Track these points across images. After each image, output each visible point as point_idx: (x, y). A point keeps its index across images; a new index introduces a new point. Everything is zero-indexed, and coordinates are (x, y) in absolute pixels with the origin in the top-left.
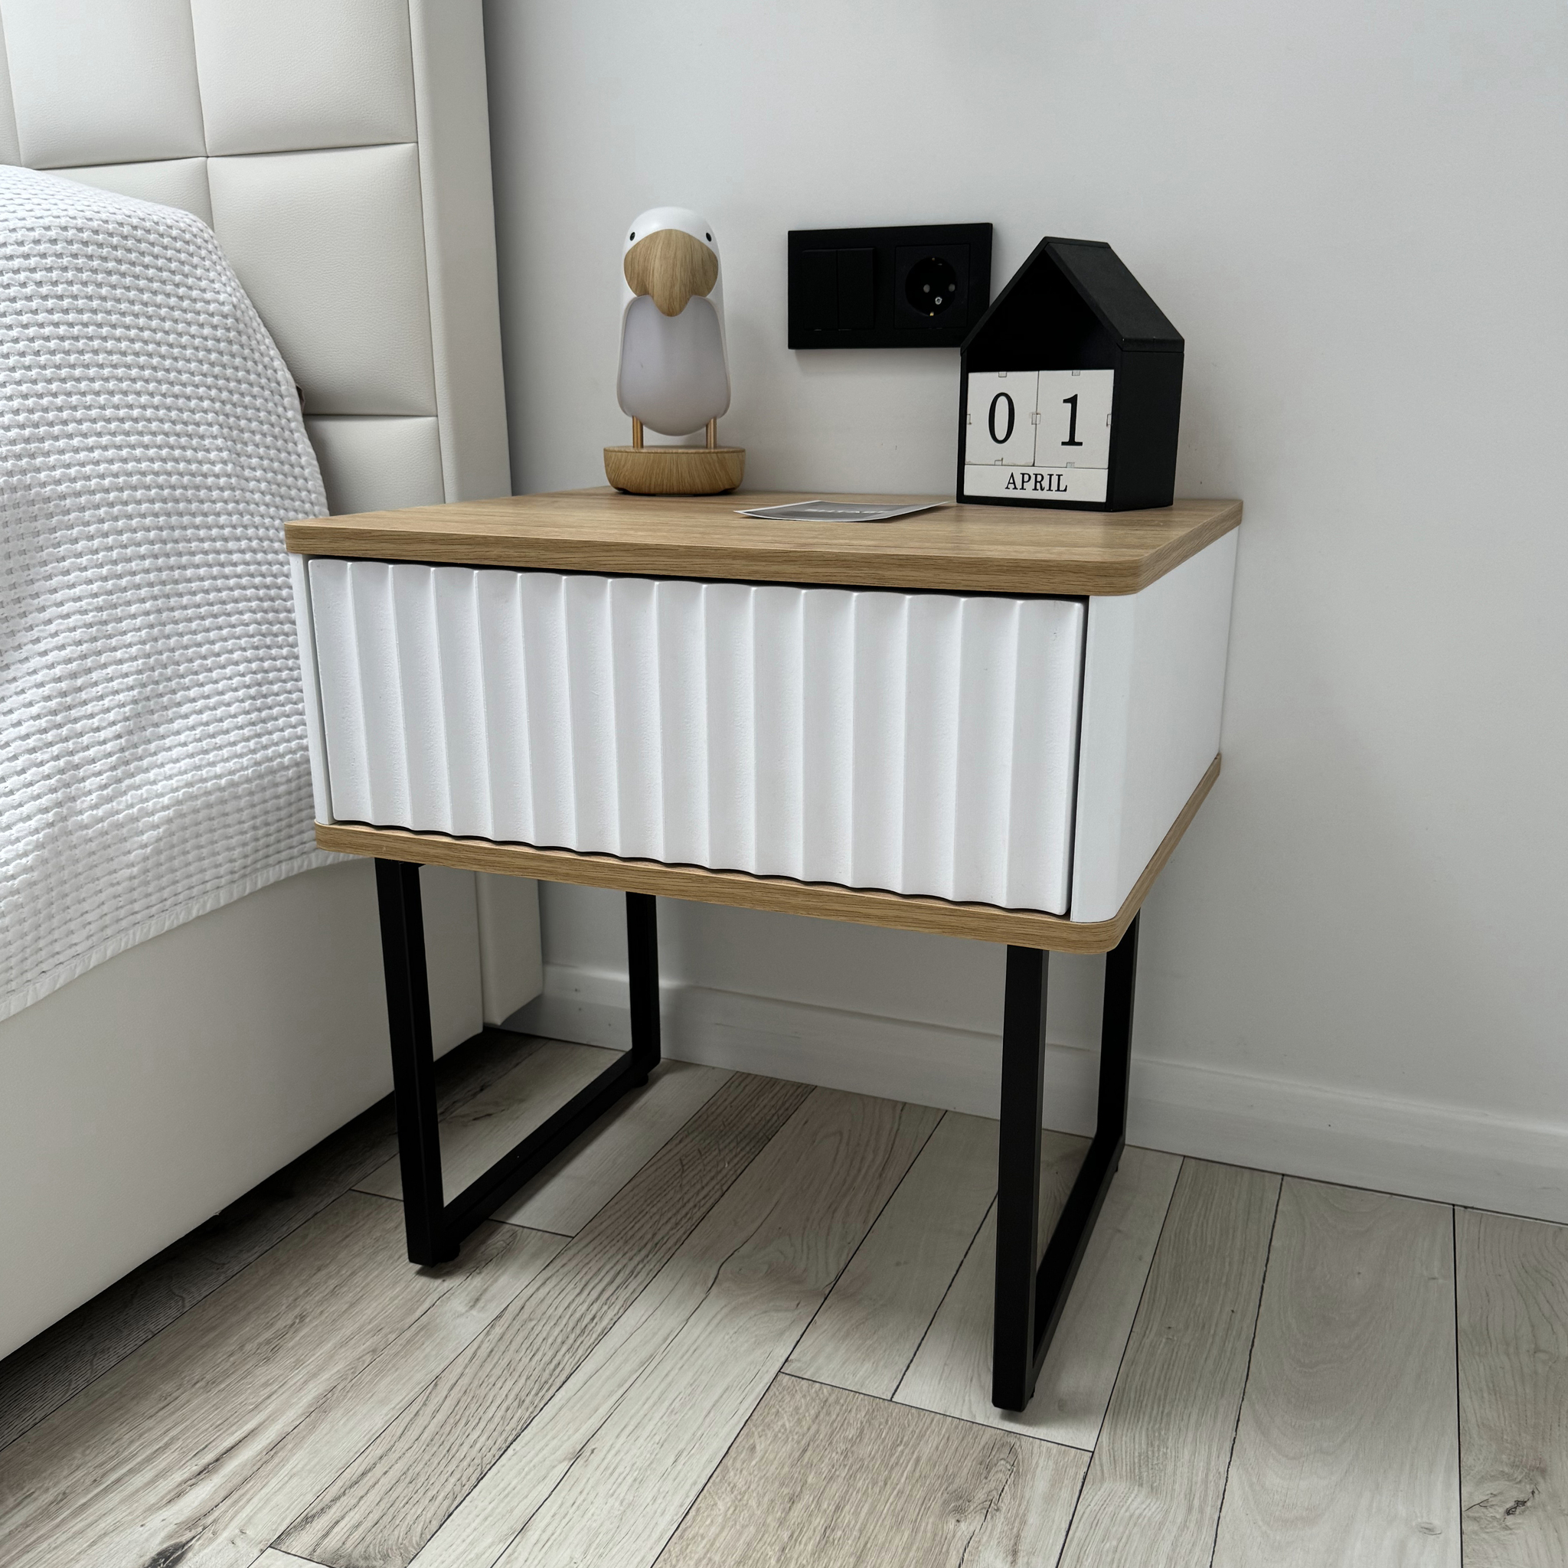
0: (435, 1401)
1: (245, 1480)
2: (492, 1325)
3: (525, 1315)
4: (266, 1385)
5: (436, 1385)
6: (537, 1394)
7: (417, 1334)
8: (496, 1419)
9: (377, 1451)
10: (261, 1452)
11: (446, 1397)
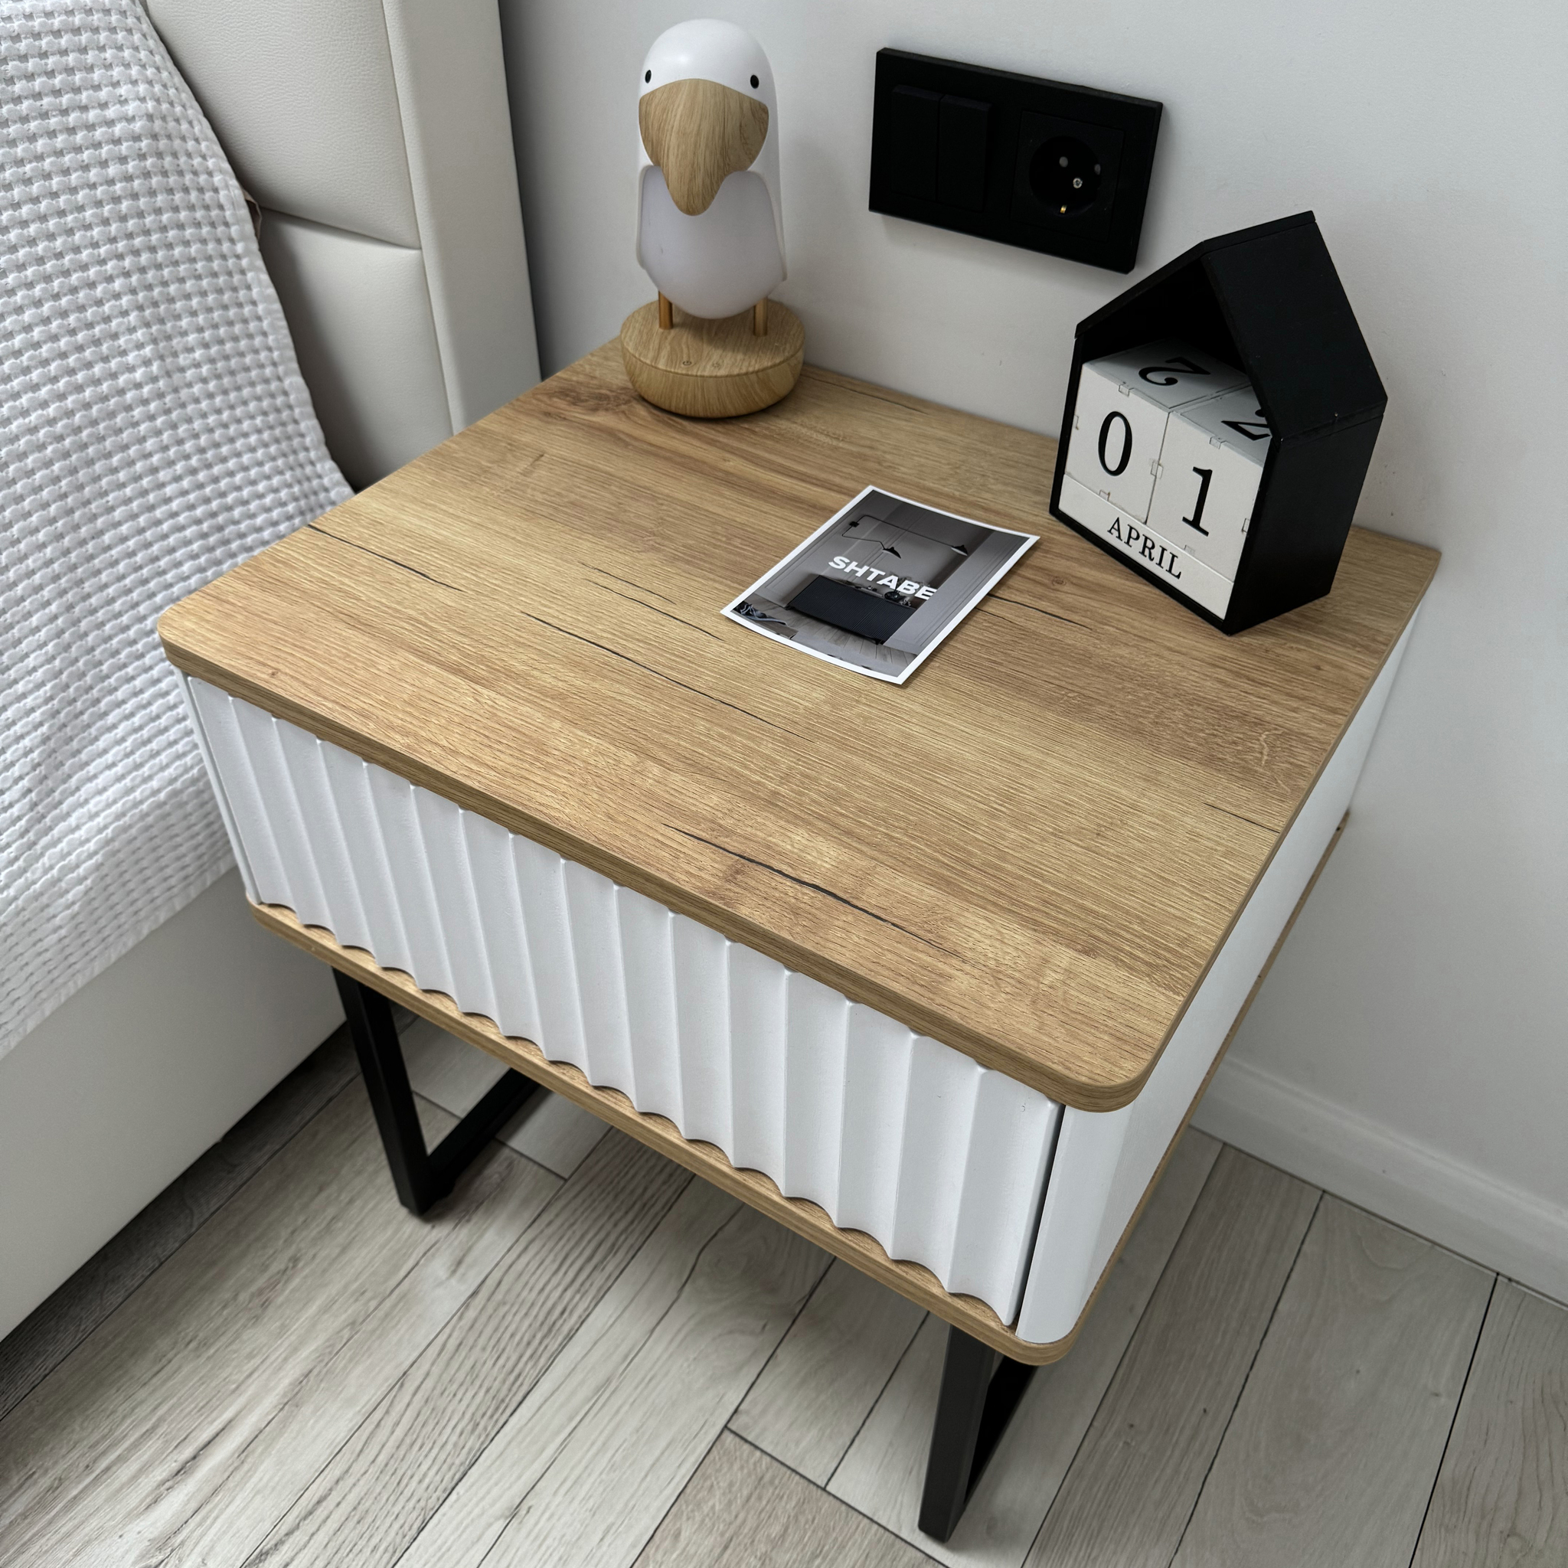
0: (399, 1407)
1: (215, 1492)
2: (466, 1305)
3: (498, 1296)
4: (250, 1356)
5: (402, 1385)
6: (492, 1416)
7: (395, 1306)
8: (449, 1447)
9: (335, 1471)
10: (233, 1454)
11: (408, 1405)
